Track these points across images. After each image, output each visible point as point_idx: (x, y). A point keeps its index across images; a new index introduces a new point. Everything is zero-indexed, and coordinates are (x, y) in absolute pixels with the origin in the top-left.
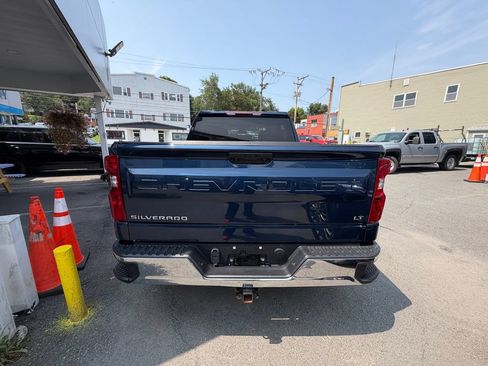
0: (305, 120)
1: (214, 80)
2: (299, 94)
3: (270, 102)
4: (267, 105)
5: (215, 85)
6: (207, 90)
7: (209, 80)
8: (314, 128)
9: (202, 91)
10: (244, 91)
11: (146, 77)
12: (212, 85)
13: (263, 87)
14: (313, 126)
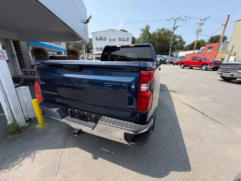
0: (204, 48)
1: (147, 28)
2: (201, 30)
3: (180, 37)
4: (178, 40)
5: (148, 31)
6: (143, 34)
7: (145, 28)
8: (210, 53)
9: (140, 35)
10: (165, 33)
11: (113, 31)
12: (146, 31)
13: (175, 28)
14: (209, 51)
